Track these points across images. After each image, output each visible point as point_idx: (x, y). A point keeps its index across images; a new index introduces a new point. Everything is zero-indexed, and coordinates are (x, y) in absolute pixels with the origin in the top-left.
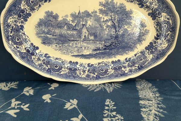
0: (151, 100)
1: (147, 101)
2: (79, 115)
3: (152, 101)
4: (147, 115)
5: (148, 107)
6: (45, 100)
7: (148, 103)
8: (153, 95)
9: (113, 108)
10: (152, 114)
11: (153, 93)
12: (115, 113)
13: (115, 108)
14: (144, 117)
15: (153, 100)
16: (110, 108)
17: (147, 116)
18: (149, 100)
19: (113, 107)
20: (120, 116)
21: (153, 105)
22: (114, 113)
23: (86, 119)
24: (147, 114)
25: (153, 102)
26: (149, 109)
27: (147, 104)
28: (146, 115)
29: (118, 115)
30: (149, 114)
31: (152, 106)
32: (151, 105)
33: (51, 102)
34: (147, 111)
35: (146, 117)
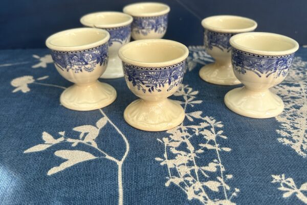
0: (296, 83)
1: (285, 86)
2: (99, 119)
3: (298, 86)
4: (290, 117)
5: (290, 99)
6: (15, 88)
7: (289, 91)
8: (298, 74)
9: (193, 102)
10: (303, 115)
11: (298, 71)
12: (200, 112)
13: (200, 102)
14: (281, 123)
15: (301, 83)
16: (186, 103)
17: (288, 119)
18: (290, 85)
19: (194, 100)
20: (214, 121)
21: (302, 94)
22: (197, 115)
23: (116, 128)
24: (288, 115)
25: (301, 90)
26: (291, 105)
27: (287, 93)
28: (285, 118)
29: (207, 118)
30: (295, 115)
31: (298, 98)
32: (296, 95)
33: (31, 91)
34: (288, 109)
35: (288, 121)
